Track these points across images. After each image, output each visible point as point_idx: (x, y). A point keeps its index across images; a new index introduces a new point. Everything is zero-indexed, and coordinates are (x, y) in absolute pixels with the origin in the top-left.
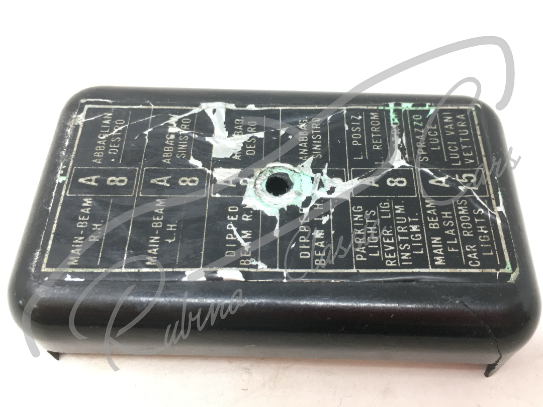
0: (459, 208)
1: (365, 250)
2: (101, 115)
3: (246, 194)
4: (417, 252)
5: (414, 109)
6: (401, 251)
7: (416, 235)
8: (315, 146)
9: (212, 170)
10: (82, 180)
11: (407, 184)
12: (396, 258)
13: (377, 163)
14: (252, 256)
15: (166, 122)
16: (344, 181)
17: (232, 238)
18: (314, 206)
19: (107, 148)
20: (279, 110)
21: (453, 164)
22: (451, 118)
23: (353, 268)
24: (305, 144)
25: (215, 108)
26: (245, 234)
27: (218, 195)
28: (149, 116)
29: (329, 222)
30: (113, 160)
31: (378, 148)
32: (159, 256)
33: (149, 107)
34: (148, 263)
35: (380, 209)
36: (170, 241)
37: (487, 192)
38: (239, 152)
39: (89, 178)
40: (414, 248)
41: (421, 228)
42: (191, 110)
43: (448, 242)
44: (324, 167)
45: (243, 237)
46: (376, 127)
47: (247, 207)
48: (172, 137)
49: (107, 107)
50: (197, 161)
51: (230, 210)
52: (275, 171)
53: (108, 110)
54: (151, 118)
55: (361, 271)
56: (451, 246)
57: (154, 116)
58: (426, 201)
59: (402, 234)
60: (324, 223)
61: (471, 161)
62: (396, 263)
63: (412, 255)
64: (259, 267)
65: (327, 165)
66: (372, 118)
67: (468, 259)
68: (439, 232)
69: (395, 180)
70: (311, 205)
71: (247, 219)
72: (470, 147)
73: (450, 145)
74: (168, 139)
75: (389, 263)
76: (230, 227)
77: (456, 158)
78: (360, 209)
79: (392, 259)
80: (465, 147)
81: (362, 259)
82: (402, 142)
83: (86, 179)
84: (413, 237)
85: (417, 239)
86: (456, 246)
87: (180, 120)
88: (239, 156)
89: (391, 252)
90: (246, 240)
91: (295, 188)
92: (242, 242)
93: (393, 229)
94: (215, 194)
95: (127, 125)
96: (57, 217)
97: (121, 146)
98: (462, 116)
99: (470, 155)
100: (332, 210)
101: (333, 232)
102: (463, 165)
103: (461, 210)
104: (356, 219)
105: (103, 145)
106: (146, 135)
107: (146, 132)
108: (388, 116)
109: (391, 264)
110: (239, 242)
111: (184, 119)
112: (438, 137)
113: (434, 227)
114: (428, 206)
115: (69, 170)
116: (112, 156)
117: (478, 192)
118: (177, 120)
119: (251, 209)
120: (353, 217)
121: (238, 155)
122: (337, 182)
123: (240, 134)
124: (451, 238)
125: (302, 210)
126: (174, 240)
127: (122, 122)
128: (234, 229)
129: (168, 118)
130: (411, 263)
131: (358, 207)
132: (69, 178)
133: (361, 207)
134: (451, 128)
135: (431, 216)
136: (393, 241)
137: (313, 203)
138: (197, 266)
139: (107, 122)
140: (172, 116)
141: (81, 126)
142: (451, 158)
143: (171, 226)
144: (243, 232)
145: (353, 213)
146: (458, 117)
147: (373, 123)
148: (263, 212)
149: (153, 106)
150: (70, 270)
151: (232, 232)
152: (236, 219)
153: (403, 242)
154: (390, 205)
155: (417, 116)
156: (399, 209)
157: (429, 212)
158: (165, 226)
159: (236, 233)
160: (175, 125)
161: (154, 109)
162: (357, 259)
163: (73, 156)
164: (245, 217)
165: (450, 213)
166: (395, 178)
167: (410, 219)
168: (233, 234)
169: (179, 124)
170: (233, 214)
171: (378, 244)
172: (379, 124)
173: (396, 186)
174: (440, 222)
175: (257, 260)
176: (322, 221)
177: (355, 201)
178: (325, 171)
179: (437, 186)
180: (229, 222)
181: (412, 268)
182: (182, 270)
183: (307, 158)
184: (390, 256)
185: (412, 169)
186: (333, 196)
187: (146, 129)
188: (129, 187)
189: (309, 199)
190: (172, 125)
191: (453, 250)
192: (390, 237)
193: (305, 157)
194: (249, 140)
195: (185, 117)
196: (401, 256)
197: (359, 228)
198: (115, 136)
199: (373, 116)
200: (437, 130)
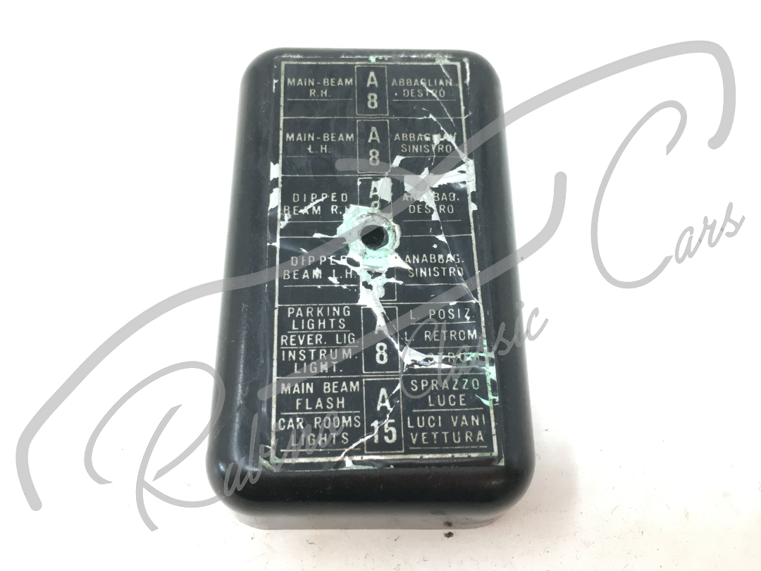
0: (350, 418)
1: (299, 316)
2: (448, 76)
3: (360, 207)
4: (296, 366)
5: (489, 382)
6: (297, 351)
7: (316, 368)
8: (424, 270)
9: (388, 177)
10: (372, 74)
11: (380, 365)
12: (289, 345)
13: (406, 334)
14: (293, 216)
15: (445, 132)
16: (381, 299)
17: (312, 198)
18: (349, 270)
19: (409, 88)
20: (470, 233)
21: (409, 418)
22: (478, 424)
23: (279, 303)
24: (426, 260)
25: (467, 172)
26: (316, 209)
27: (359, 183)
28: (452, 116)
29: (331, 283)
30: (396, 94)
31: (426, 336)
32: (295, 143)
33: (463, 115)
34: (288, 135)
35: (347, 334)
36: (309, 149)
37: (371, 452)
38: (413, 199)
39: (375, 79)
40: (300, 364)
41: (324, 373)
42: (463, 152)
43: (307, 400)
44: (397, 279)
45: (314, 208)
46: (457, 336)
47: (346, 209)
48: (427, 139)
49: (460, 80)
50: (399, 163)
51: (343, 194)
52: (390, 233)
53: (455, 81)
54: (450, 117)
55: (276, 312)
56: (303, 403)
57: (452, 120)
58: (357, 383)
59: (317, 355)
60: (330, 278)
61: (414, 441)
62: (284, 345)
63: (293, 362)
64: (282, 222)
65: (401, 283)
66: (469, 331)
67: (287, 418)
68: (318, 392)
69: (383, 351)
70: (350, 266)
71: (332, 210)
72: (435, 442)
73: (437, 418)
74: (425, 136)
75: (284, 338)
76: (324, 196)
77: (418, 423)
78: (347, 313)
79: (288, 341)
80: (435, 436)
81: (289, 313)
82: (436, 363)
83: (374, 77)
84: (313, 365)
85: (311, 368)
86: (302, 408)
87: (450, 143)
88: (407, 199)
89: (297, 341)
90: (310, 210)
91: (370, 252)
92: (309, 207)
93: (323, 345)
94: (360, 180)
95: (438, 100)
96: (333, 63)
97: (413, 98)
98: (482, 438)
99: (423, 440)
100: (344, 287)
101: (319, 287)
102: (407, 430)
103: (347, 419)
104: (334, 309)
105: (413, 84)
106: (428, 116)
107: (431, 116)
108: (474, 350)
109: (282, 340)
110: (309, 204)
111: (450, 147)
112: (447, 406)
113: (325, 387)
114: (352, 383)
115: (383, 63)
116: (400, 93)
117: (371, 441)
118: (449, 140)
119: (344, 212)
120: (337, 307)
121: (409, 198)
122: (380, 292)
123: (436, 198)
124: (313, 404)
125: (344, 258)
126: (310, 152)
127: (442, 95)
128: (322, 199)
129: (451, 132)
130: (284, 359)
131: (349, 312)
132: (374, 64)
133: (349, 315)
134: (463, 423)
135: (339, 386)
136: (309, 343)
137: (352, 268)
138: (284, 171)
139: (441, 83)
140: (453, 136)
141: (435, 64)
142: (418, 418)
143: (325, 149)
144: (319, 208)
145: (342, 307)
146: (480, 433)
147: (462, 333)
148: (341, 223)
149: (465, 118)
150: (282, 81)
151: (319, 197)
152: (333, 200)
153: (308, 354)
154: (352, 344)
155: (478, 384)
156: (347, 353)
157: (344, 384)
158: (324, 143)
159: (318, 201)
160: (442, 139)
161: (460, 120)
162: (289, 309)
163: (399, 63)
164: (334, 208)
165: (343, 407)
166: (386, 351)
167: (335, 363)
168: (317, 199)
169: (444, 143)
170: (338, 197)
171: (306, 329)
172: (461, 339)
173: (377, 352)
174: (331, 394)
175: (289, 220)
176: (332, 276)
177: (356, 310)
178: (393, 280)
179: (378, 397)
180: (330, 195)
181: (277, 359)
182: (280, 161)
183: (408, 263)
184: (292, 340)
185: (399, 372)
186: (362, 288)
187: (434, 115)
188: (368, 111)
189: (357, 264)
190: (442, 137)
191: (298, 404)
192: (313, 341)
193: (409, 261)
194: (428, 206)
195: (453, 147)
196: (292, 350)
197: (324, 311)
198: (424, 92)
199: (472, 333)
200: (458, 406)
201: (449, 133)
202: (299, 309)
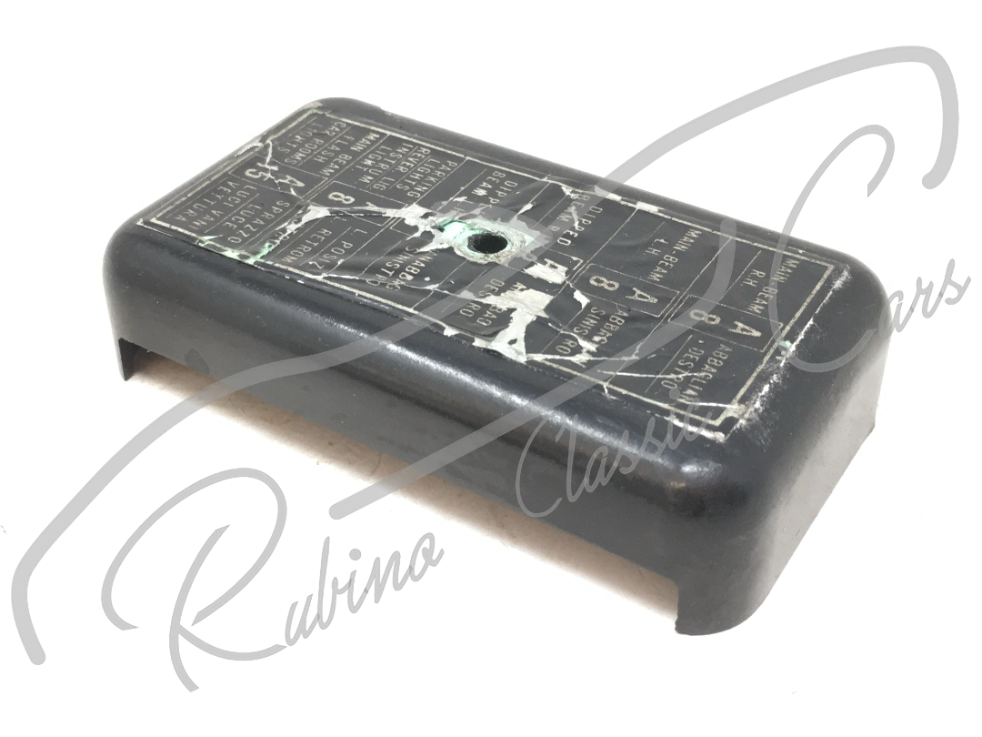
0: (299, 158)
1: (441, 168)
2: (697, 404)
6: (404, 155)
7: (373, 158)
9: (565, 282)
10: (756, 334)
11: (331, 193)
14: (572, 200)
15: (596, 359)
16: (404, 219)
17: (584, 220)
19: (703, 358)
20: (415, 310)
21: (255, 189)
24: (415, 264)
25: (509, 346)
27: (575, 258)
28: (619, 376)
29: (460, 196)
30: (700, 342)
31: (326, 231)
33: (611, 387)
36: (662, 241)
38: (512, 290)
39: (745, 333)
40: (388, 152)
41: (362, 160)
42: (546, 361)
45: (569, 217)
47: (546, 236)
48: (597, 338)
49: (683, 413)
50: (578, 300)
51: (570, 242)
52: (480, 255)
54: (618, 373)
55: (462, 156)
56: (346, 141)
57: (611, 373)
58: (329, 174)
59: (387, 163)
62: (419, 149)
65: (408, 239)
68: (347, 152)
69: (342, 200)
74: (605, 338)
76: (580, 228)
78: (412, 193)
79: (422, 153)
81: (451, 163)
82: (290, 223)
83: (749, 334)
84: (378, 158)
85: (376, 155)
87: (572, 354)
90: (569, 214)
91: (471, 233)
92: (574, 215)
94: (578, 261)
95: (660, 376)
96: (803, 308)
97: (682, 353)
98: (178, 218)
100: (444, 202)
101: (463, 188)
105: (709, 365)
108: (271, 253)
110: (578, 215)
111: (565, 353)
112: (237, 214)
113: (347, 156)
114: (332, 171)
115: (772, 351)
116: (700, 346)
117: (262, 161)
121: (517, 288)
122: (412, 221)
123: (495, 308)
124: (339, 145)
126: (657, 240)
127: (665, 383)
128: (576, 226)
131: (412, 195)
132: (773, 342)
134: (209, 216)
135: (338, 164)
137: (462, 215)
138: (642, 212)
139: (691, 392)
140: (582, 364)
141: (735, 401)
149: (605, 387)
151: (580, 224)
152: (568, 231)
153: (394, 159)
154: (372, 185)
156: (367, 179)
160: (584, 350)
163: (761, 367)
164: (555, 229)
165: (315, 159)
166: (340, 201)
167: (365, 169)
169: (578, 350)
170: (568, 236)
171: (422, 165)
172: (295, 251)
173: (346, 196)
174: (336, 157)
175: (569, 196)
176: (466, 200)
177: (410, 201)
178: (417, 235)
180: (578, 232)
182: (661, 215)
185: (309, 201)
186: (430, 211)
190: (588, 352)
191: (349, 138)
194: (489, 295)
195: (562, 355)
198: (685, 368)
199: (291, 260)
200: (229, 220)
201: (589, 361)
202: (449, 169)
